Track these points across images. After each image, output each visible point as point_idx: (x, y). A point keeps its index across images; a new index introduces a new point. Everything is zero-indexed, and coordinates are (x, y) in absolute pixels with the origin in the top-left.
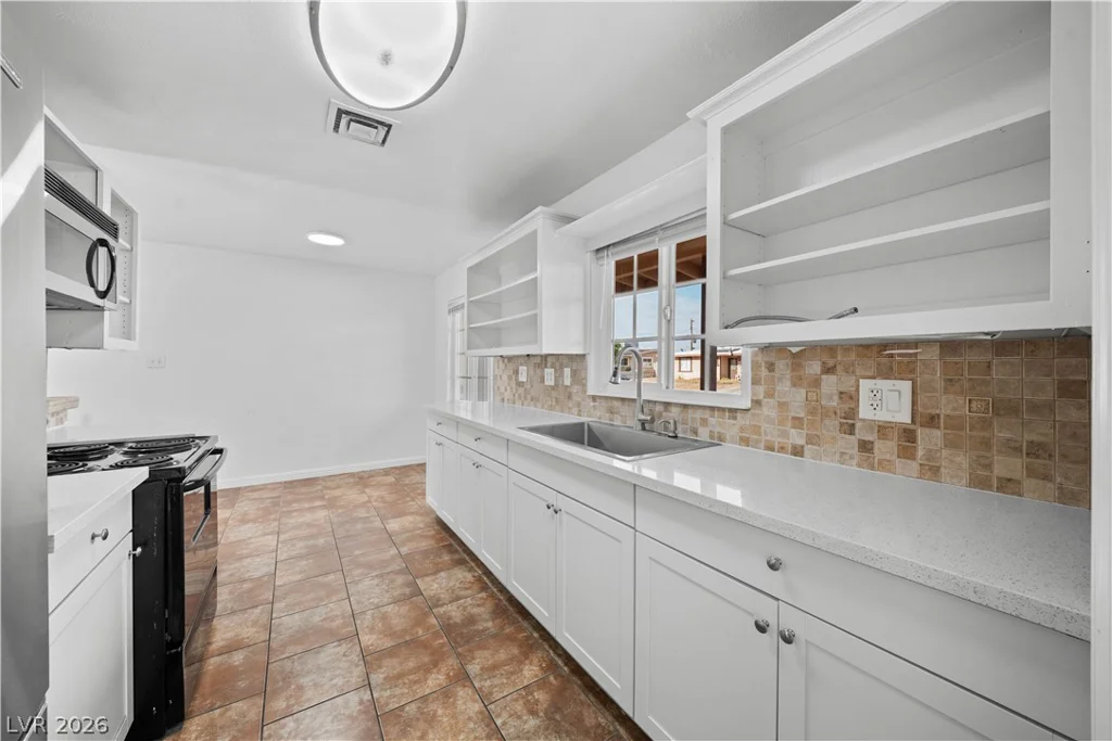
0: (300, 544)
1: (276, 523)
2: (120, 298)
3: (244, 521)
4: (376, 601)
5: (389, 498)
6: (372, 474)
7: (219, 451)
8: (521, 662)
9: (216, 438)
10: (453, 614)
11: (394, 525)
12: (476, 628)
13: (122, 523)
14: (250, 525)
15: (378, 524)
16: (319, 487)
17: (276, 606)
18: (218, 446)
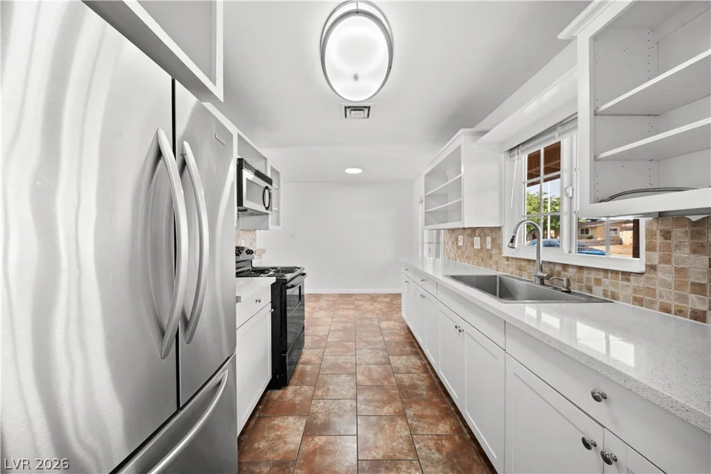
0: (340, 324)
1: (333, 313)
2: (274, 208)
3: (321, 309)
4: (367, 361)
5: (384, 310)
6: (379, 296)
7: (304, 274)
8: (439, 421)
9: (304, 269)
10: (405, 380)
11: (384, 325)
12: (416, 391)
13: (267, 298)
14: (322, 312)
15: (376, 322)
16: (354, 299)
17: (327, 350)
18: (304, 272)
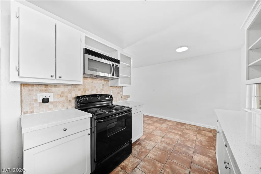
0: (164, 145)
1: (165, 134)
5: (204, 143)
6: (205, 129)
9: (129, 107)
14: (160, 131)
15: (191, 153)
16: (184, 127)
